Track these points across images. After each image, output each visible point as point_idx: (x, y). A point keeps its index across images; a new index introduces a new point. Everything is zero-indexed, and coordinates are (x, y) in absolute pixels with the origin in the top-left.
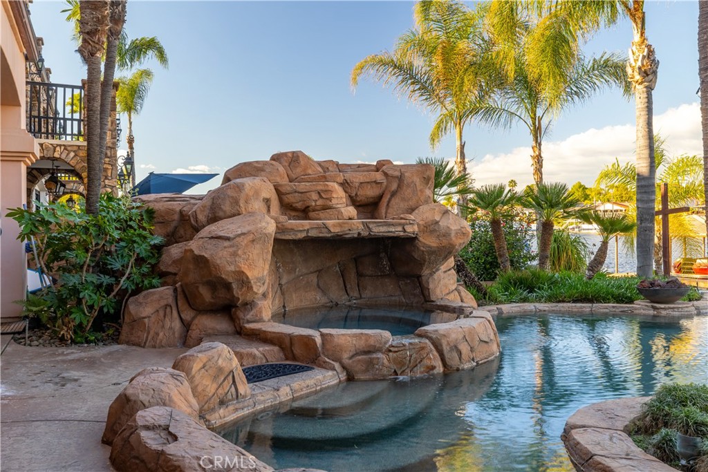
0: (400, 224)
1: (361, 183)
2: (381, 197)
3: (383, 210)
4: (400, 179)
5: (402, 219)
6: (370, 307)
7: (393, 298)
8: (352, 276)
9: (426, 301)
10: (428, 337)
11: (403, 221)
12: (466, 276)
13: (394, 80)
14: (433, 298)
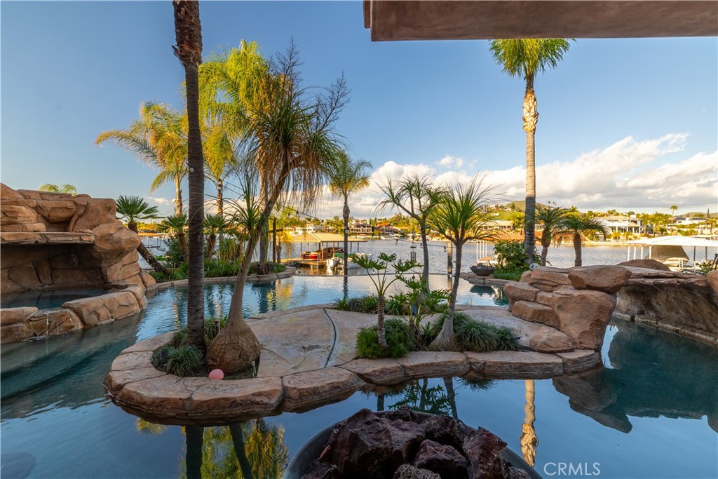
0: (77, 236)
1: (53, 208)
2: (71, 218)
3: (71, 226)
4: (87, 207)
5: (81, 232)
6: (61, 289)
7: (81, 282)
8: (46, 269)
9: (105, 283)
10: (69, 308)
11: (81, 233)
12: (156, 265)
13: (132, 147)
14: (109, 281)
